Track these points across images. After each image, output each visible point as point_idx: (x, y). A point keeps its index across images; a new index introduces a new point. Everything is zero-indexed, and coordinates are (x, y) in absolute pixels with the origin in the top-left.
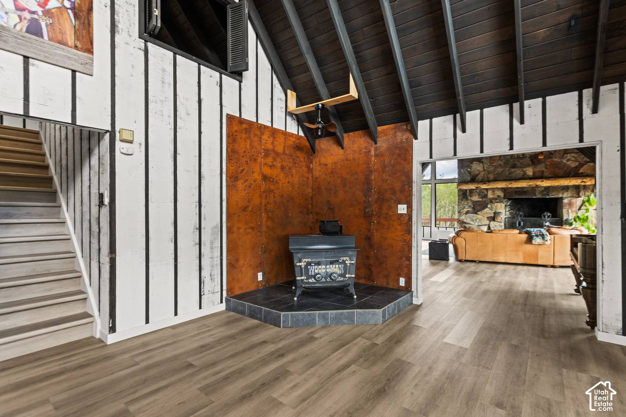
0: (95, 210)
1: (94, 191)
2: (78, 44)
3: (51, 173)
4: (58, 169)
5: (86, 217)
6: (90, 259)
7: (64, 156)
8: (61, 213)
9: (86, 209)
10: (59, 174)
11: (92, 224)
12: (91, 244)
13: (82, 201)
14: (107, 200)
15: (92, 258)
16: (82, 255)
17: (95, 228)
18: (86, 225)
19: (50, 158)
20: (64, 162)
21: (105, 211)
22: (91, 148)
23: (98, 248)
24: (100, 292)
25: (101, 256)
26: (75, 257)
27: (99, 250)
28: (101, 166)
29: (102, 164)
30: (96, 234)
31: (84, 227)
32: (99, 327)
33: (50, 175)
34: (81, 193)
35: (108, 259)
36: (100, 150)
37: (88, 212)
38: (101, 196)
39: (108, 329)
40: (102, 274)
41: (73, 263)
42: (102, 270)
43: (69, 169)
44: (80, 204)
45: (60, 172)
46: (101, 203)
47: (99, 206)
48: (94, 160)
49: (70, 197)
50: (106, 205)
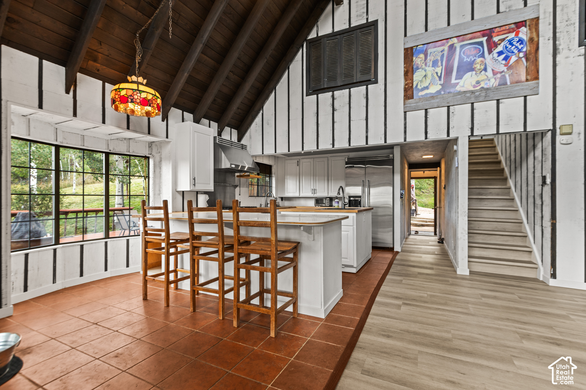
0: (538, 189)
1: (538, 175)
2: (529, 77)
3: (503, 166)
4: (508, 162)
5: (531, 194)
6: (534, 224)
7: (513, 153)
8: (511, 193)
9: (531, 188)
10: (509, 166)
11: (536, 199)
12: (535, 214)
13: (527, 183)
14: (548, 181)
15: (535, 223)
16: (528, 222)
17: (538, 202)
18: (531, 200)
19: (502, 155)
20: (513, 157)
21: (547, 189)
22: (536, 144)
23: (541, 216)
24: (543, 248)
25: (543, 221)
26: (522, 223)
27: (542, 217)
28: (544, 156)
29: (545, 155)
30: (539, 206)
31: (529, 202)
32: (542, 273)
33: (502, 167)
34: (526, 177)
35: (549, 224)
36: (544, 144)
37: (533, 190)
38: (544, 178)
39: (549, 275)
40: (544, 235)
41: (521, 227)
42: (545, 232)
43: (517, 161)
44: (526, 185)
45: (509, 164)
46: (544, 183)
47: (542, 185)
48: (538, 153)
49: (518, 181)
50: (548, 184)
